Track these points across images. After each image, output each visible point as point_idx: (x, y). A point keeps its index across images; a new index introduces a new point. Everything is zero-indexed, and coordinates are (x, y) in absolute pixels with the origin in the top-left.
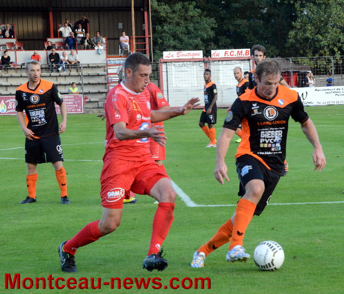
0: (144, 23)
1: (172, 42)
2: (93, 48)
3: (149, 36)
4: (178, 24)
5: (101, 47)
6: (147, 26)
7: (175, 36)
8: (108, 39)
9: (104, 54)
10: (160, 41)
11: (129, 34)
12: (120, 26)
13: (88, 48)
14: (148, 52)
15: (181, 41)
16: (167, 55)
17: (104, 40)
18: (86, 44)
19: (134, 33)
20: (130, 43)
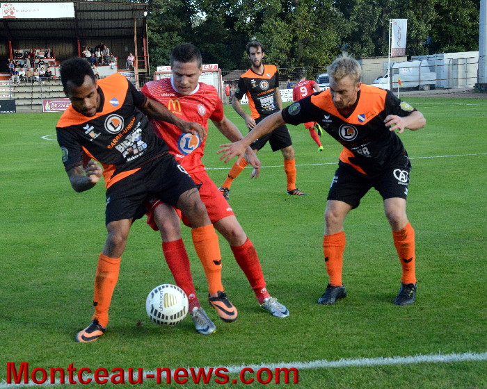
0: (143, 46)
1: (161, 60)
2: (108, 65)
3: (146, 55)
4: (166, 47)
5: (114, 64)
6: (145, 50)
7: (163, 56)
8: (118, 59)
9: (115, 69)
10: (153, 59)
11: (134, 54)
12: (127, 49)
13: (104, 65)
14: (146, 67)
15: (168, 59)
16: (159, 69)
17: (115, 59)
18: (103, 62)
19: (136, 50)
20: (134, 62)
